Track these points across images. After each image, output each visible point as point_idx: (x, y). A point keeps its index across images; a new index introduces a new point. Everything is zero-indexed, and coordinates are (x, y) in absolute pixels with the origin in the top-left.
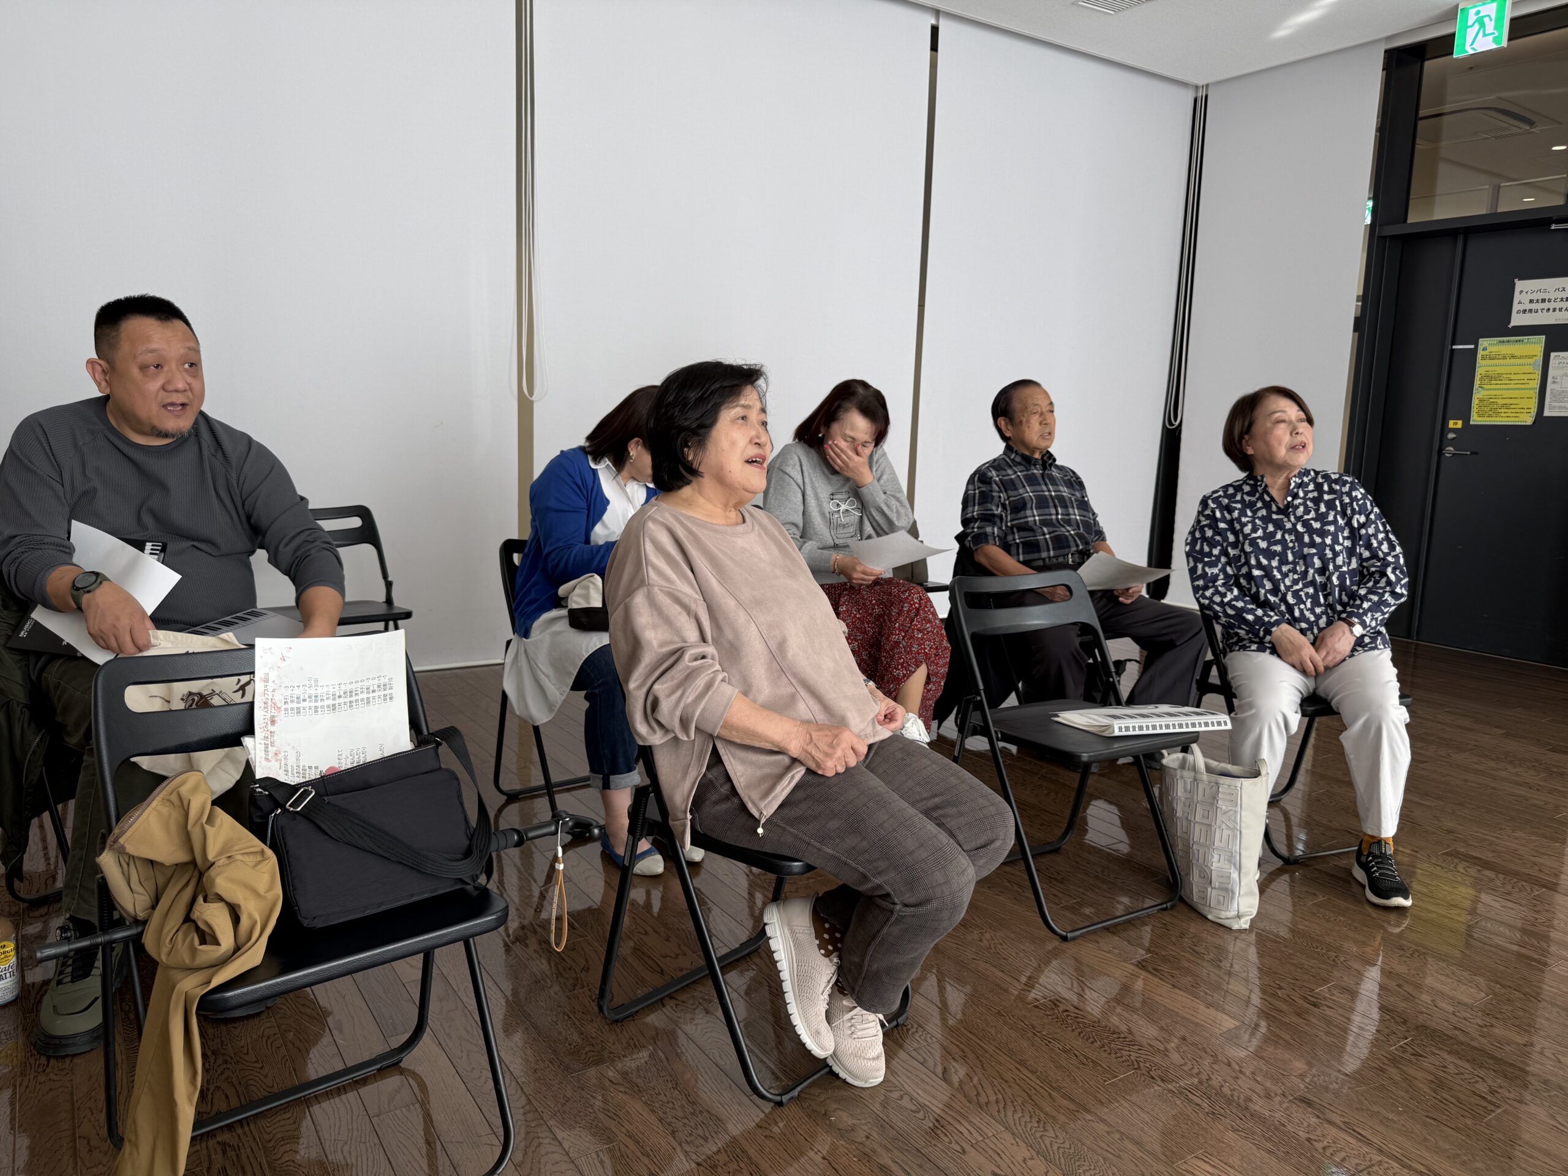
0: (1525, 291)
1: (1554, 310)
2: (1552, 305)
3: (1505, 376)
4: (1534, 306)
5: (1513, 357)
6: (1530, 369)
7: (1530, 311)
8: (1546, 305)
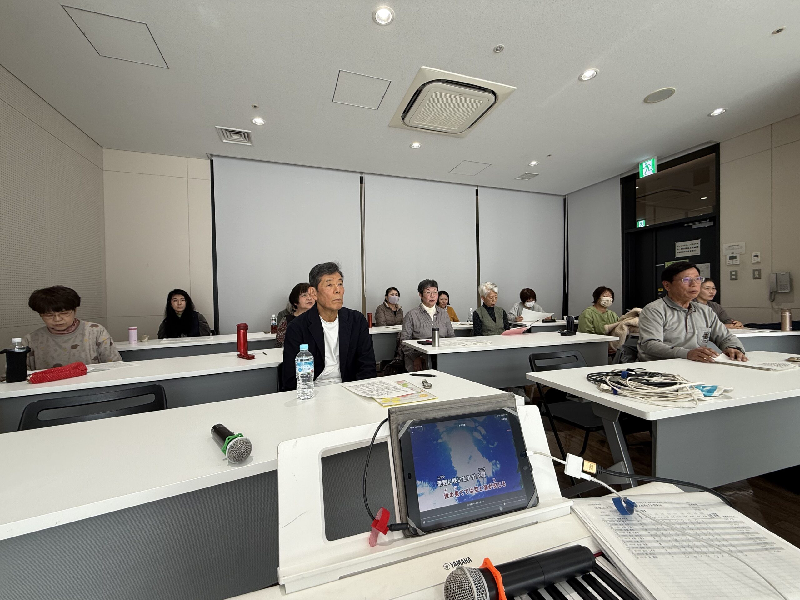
0: (679, 246)
1: (691, 251)
2: (689, 250)
4: (683, 250)
7: (682, 252)
8: (687, 250)
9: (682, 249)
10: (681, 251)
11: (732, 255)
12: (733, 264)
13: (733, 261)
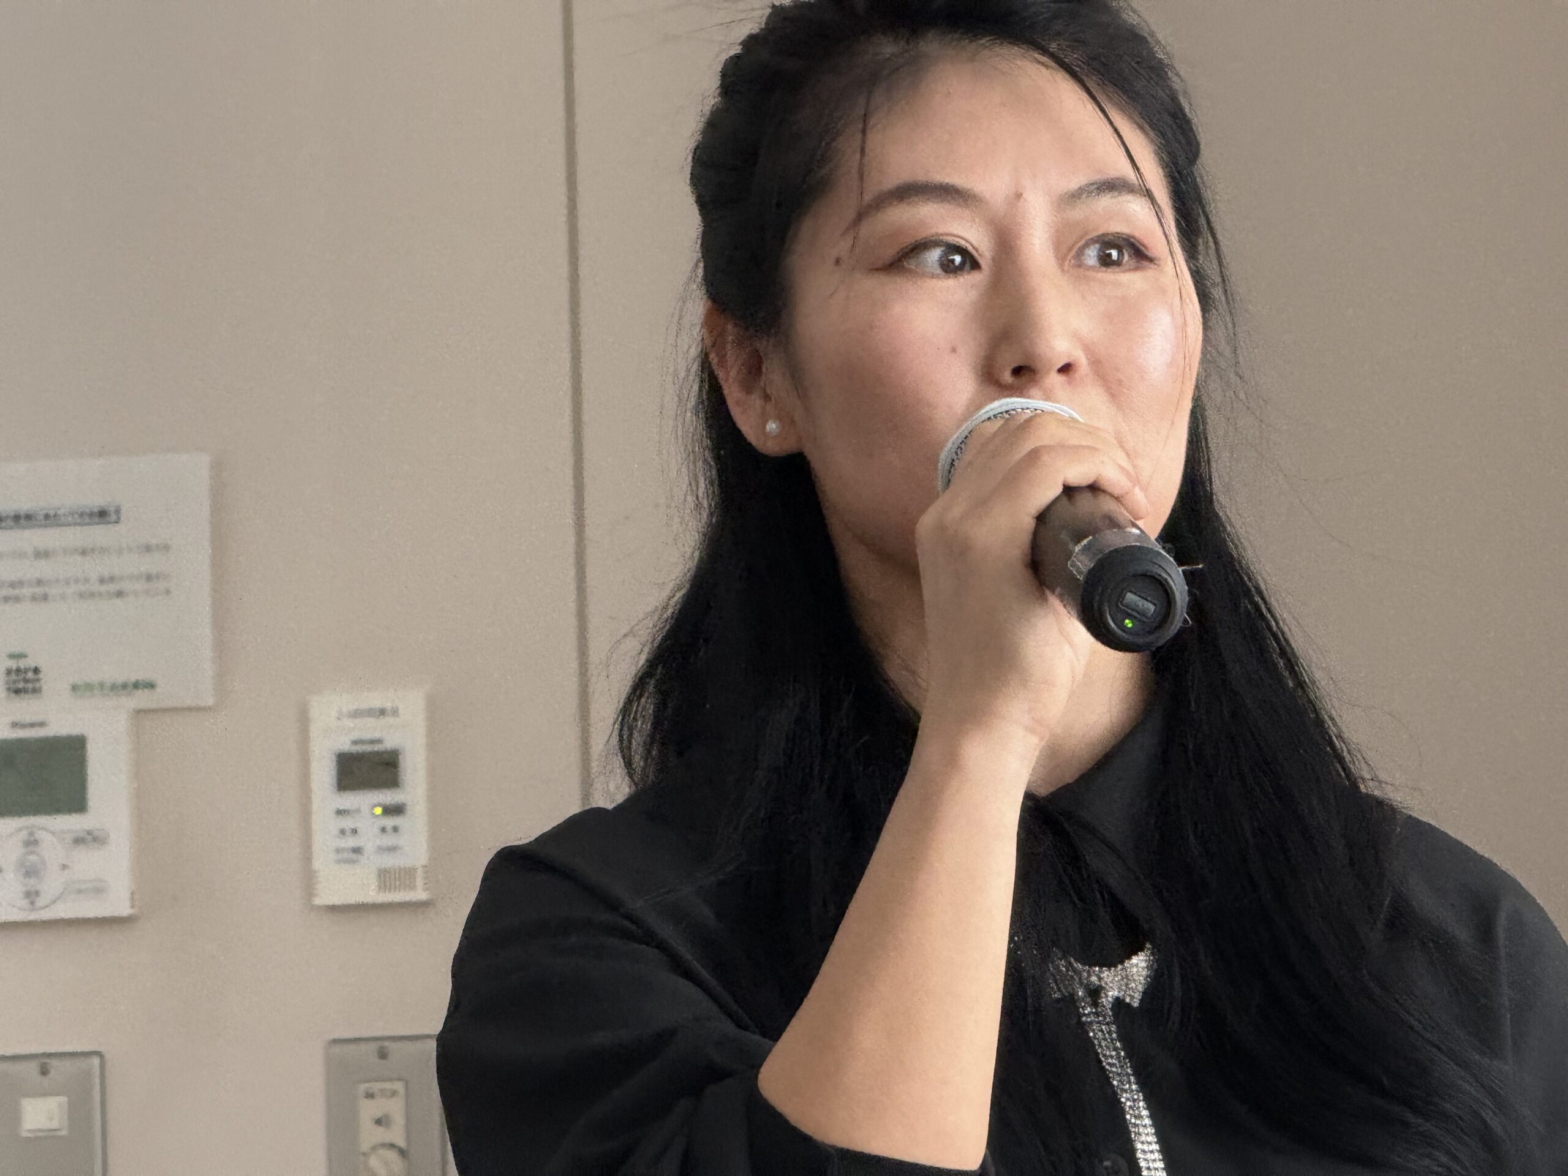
11: (15, 725)
12: (40, 902)
13: (31, 843)
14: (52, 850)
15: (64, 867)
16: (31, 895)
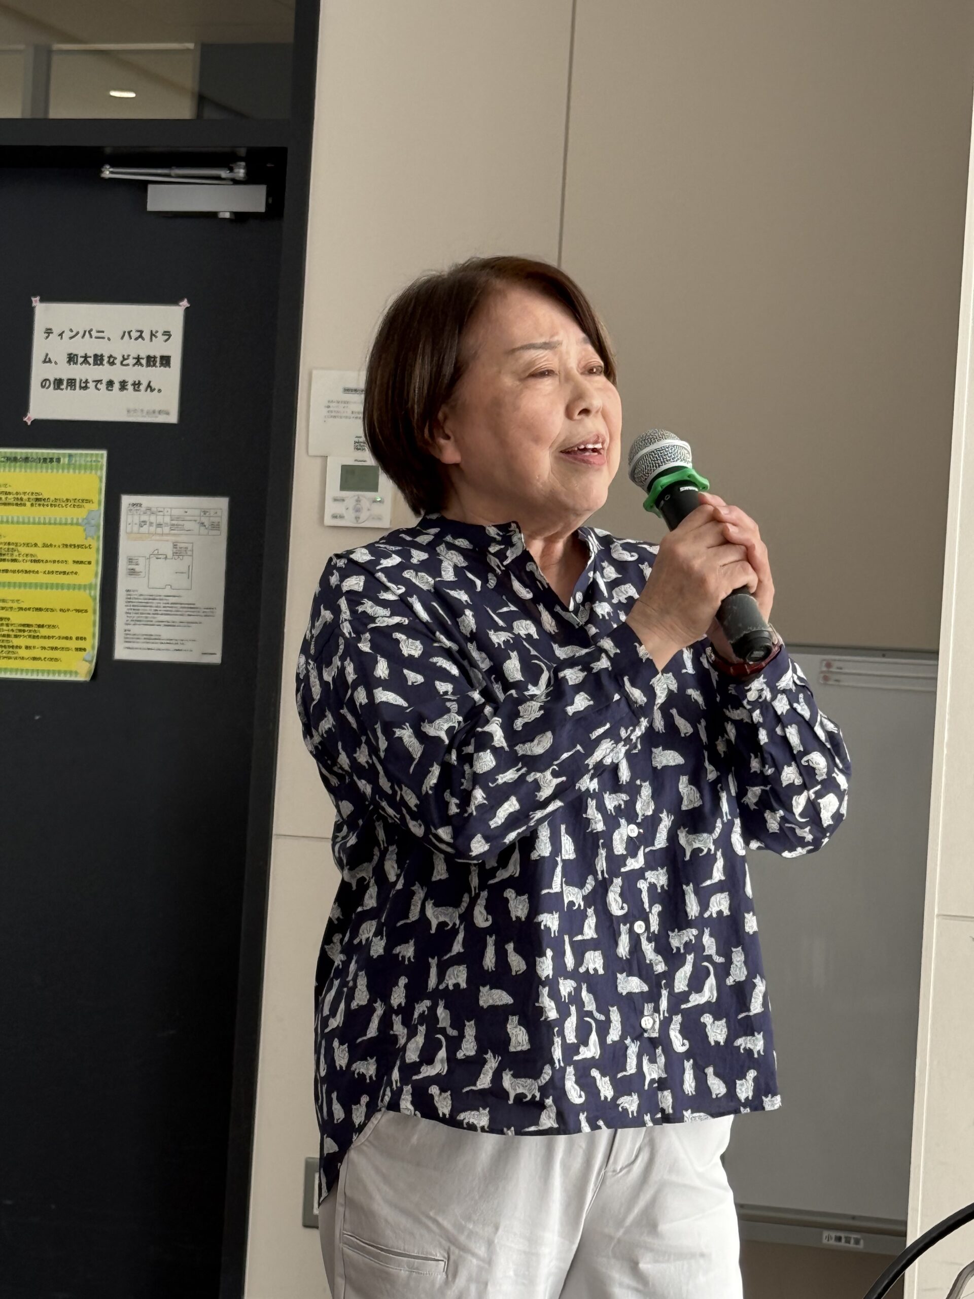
0: (56, 331)
1: (123, 385)
2: (116, 373)
3: (24, 550)
4: (79, 372)
5: (39, 501)
6: (76, 535)
7: (71, 383)
8: (104, 372)
9: (72, 359)
10: (66, 371)
11: (356, 460)
12: (360, 520)
13: (358, 501)
14: (365, 504)
15: (369, 510)
16: (357, 518)
